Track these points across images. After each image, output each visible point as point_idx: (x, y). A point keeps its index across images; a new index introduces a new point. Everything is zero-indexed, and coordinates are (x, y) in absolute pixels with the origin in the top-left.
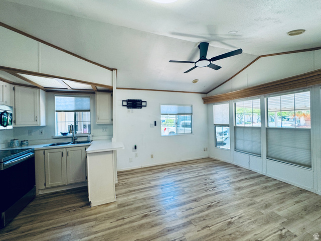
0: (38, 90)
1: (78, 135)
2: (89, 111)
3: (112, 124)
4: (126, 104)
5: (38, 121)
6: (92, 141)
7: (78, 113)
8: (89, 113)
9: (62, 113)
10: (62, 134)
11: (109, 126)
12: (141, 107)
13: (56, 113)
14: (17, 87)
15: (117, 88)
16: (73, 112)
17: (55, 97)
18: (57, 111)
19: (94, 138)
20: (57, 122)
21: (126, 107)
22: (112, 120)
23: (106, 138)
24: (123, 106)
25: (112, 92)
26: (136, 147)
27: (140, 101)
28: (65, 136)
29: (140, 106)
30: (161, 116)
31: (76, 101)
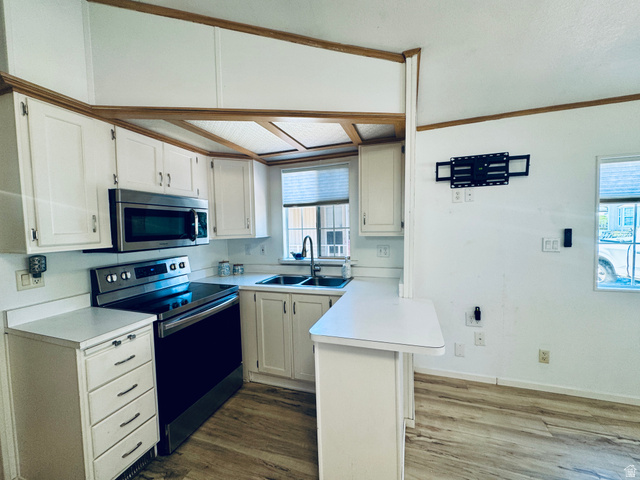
0: (250, 161)
1: (322, 261)
2: (346, 201)
3: (402, 238)
4: (449, 175)
5: (251, 226)
6: (351, 278)
7: (324, 208)
8: (347, 205)
9: (296, 208)
10: (294, 255)
11: (393, 242)
12: (503, 178)
13: (284, 209)
14: (217, 161)
15: (419, 129)
16: (315, 207)
17: (283, 175)
18: (285, 206)
19: (357, 272)
20: (288, 229)
21: (447, 184)
22: (403, 225)
23: (386, 273)
24: (438, 179)
25: (404, 138)
26: (477, 315)
27: (503, 158)
28: (298, 262)
29: (502, 176)
30: (602, 206)
31: (320, 181)
